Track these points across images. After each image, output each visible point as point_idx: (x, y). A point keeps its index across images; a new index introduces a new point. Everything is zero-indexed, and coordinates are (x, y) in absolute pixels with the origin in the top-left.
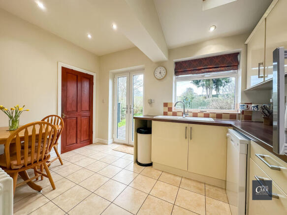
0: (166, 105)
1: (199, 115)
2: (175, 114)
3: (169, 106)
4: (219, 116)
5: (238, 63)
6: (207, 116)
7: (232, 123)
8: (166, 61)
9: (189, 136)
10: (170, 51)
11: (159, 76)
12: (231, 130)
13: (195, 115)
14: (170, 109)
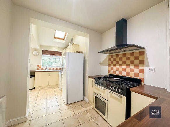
0: (38, 66)
1: (51, 69)
2: (42, 69)
3: (40, 66)
4: (57, 69)
5: (61, 54)
6: (54, 69)
7: (60, 70)
8: (39, 49)
9: (49, 75)
10: (41, 46)
11: (35, 54)
12: (59, 72)
13: (50, 69)
14: (40, 67)
